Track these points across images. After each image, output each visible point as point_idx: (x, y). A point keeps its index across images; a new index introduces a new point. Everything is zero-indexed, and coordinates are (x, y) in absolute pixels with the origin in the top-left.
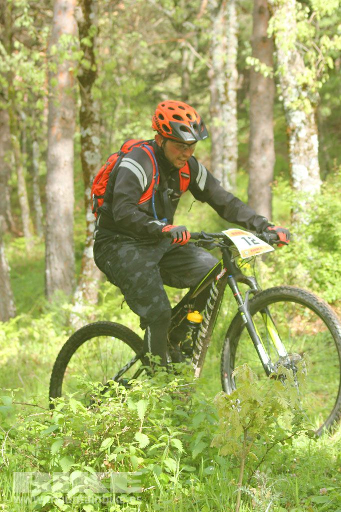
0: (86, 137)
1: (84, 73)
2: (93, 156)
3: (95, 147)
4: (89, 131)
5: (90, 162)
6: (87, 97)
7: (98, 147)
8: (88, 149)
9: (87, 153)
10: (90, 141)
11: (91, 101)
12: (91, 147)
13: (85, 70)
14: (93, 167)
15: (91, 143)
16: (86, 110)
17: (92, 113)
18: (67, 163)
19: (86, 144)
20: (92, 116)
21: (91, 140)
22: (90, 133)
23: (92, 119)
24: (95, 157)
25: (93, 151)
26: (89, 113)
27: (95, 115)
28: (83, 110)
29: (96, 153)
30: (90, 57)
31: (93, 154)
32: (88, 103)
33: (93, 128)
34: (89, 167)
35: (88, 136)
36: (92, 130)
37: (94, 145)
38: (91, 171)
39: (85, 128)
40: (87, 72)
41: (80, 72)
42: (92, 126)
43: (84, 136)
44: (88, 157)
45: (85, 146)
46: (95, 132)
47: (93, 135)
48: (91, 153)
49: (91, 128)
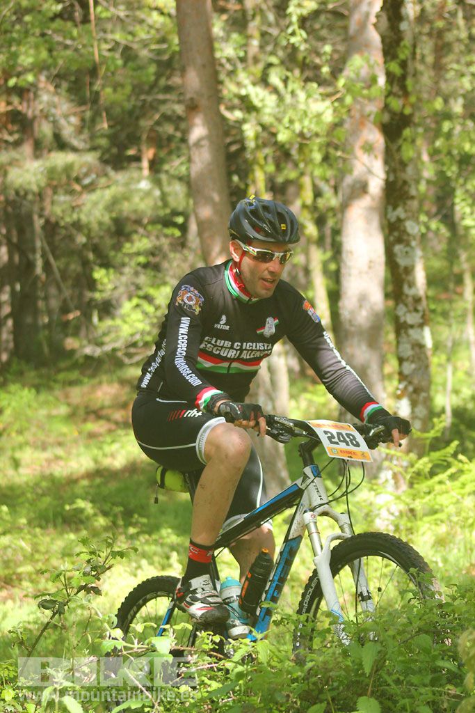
0: (396, 222)
1: (392, 119)
2: (407, 252)
3: (411, 238)
4: (400, 212)
5: (402, 262)
6: (397, 157)
7: (415, 239)
8: (399, 241)
9: (398, 248)
10: (402, 228)
11: (403, 165)
12: (405, 237)
13: (393, 114)
14: (407, 270)
15: (405, 231)
16: (396, 177)
17: (405, 182)
18: (372, 264)
19: (396, 234)
20: (406, 188)
21: (405, 227)
22: (403, 216)
23: (407, 193)
24: (411, 253)
25: (408, 244)
26: (400, 183)
27: (410, 186)
28: (392, 178)
29: (412, 248)
30: (401, 93)
31: (408, 249)
32: (398, 167)
33: (407, 208)
34: (401, 270)
35: (399, 220)
36: (406, 211)
37: (408, 235)
38: (404, 276)
39: (395, 208)
40: (397, 118)
41: (386, 118)
42: (405, 204)
43: (393, 219)
44: (399, 254)
45: (395, 237)
46: (410, 214)
47: (407, 218)
48: (405, 247)
49: (404, 208)
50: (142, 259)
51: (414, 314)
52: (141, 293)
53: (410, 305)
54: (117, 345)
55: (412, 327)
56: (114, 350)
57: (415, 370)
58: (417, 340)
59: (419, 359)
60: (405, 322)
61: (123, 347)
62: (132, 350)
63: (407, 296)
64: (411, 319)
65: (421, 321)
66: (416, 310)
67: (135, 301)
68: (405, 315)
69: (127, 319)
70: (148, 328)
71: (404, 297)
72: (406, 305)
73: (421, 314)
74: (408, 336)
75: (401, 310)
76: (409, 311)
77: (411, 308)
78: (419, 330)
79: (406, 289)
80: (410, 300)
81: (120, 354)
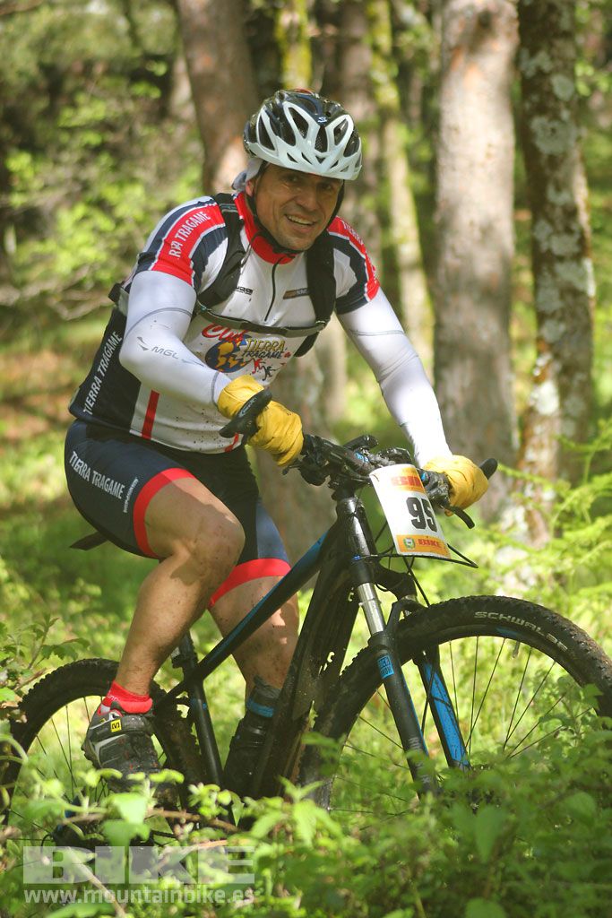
0: (534, 77)
2: (553, 131)
3: (562, 105)
4: (543, 60)
5: (545, 146)
7: (568, 105)
8: (541, 109)
9: (538, 123)
10: (546, 88)
12: (551, 104)
14: (555, 161)
15: (550, 93)
17: (552, 8)
18: (493, 151)
19: (535, 98)
20: (554, 18)
21: (551, 86)
22: (547, 66)
23: (554, 26)
24: (561, 132)
25: (555, 116)
26: (543, 9)
27: (560, 15)
29: (563, 122)
31: (556, 124)
33: (555, 52)
34: (543, 161)
35: (541, 74)
36: (552, 58)
37: (556, 99)
38: (548, 172)
39: (533, 53)
42: (551, 45)
43: (530, 73)
44: (540, 134)
45: (533, 103)
46: (559, 64)
47: (556, 71)
48: (550, 120)
49: (549, 53)
50: (93, 138)
51: (566, 238)
52: (90, 196)
53: (557, 222)
54: (51, 286)
55: (561, 259)
56: (44, 295)
57: (565, 334)
58: (570, 283)
59: (573, 315)
60: (549, 251)
61: (60, 290)
62: (76, 295)
63: (553, 206)
64: (560, 245)
65: (576, 249)
66: (569, 231)
67: (80, 210)
68: (549, 238)
69: (68, 242)
70: (103, 257)
71: (548, 208)
72: (551, 222)
73: (577, 236)
74: (554, 275)
75: (543, 229)
76: (557, 233)
77: (560, 227)
78: (574, 265)
79: (551, 194)
80: (558, 212)
81: (53, 302)
